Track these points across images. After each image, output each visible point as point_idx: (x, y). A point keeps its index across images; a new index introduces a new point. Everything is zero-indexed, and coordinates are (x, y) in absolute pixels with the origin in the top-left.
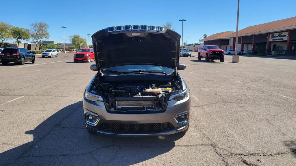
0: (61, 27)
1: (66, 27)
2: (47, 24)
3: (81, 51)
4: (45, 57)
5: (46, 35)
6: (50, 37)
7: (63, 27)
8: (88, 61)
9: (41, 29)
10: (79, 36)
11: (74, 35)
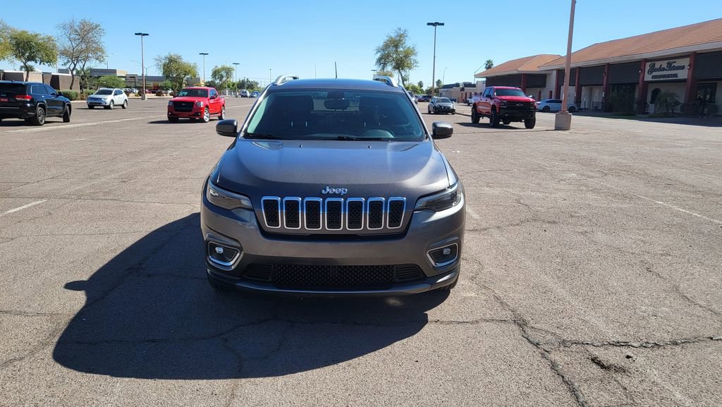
0: (136, 34)
1: (147, 35)
2: (99, 25)
4: (95, 107)
5: (98, 52)
6: (106, 59)
7: (140, 34)
8: (203, 118)
9: (86, 40)
10: (179, 57)
11: (167, 55)
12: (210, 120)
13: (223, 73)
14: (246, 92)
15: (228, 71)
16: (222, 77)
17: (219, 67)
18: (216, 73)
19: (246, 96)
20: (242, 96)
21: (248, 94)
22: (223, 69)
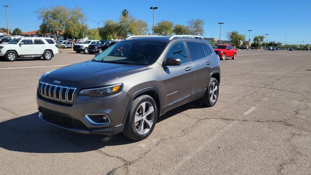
0: (219, 23)
1: (223, 23)
2: (202, 21)
3: (217, 47)
5: (201, 31)
6: (204, 34)
7: (220, 23)
8: (222, 58)
9: (198, 26)
10: (237, 32)
11: (232, 31)
12: (226, 59)
13: (259, 39)
14: (270, 48)
15: (262, 38)
16: (258, 41)
17: (258, 36)
18: (255, 39)
19: (270, 50)
20: (268, 50)
21: (272, 48)
22: (259, 37)
